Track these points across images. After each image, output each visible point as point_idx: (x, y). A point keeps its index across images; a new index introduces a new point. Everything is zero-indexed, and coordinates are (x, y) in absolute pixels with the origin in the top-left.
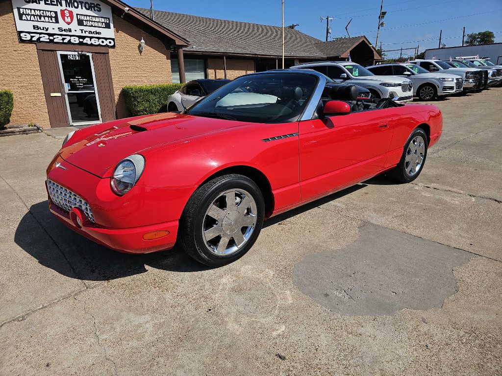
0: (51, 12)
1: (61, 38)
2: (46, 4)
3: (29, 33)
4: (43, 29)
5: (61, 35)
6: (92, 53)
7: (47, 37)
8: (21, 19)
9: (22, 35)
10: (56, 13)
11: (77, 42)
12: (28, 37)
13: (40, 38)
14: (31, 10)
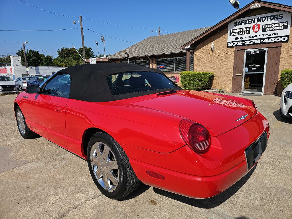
0: (247, 28)
1: (249, 42)
2: (245, 24)
3: (232, 42)
4: (240, 39)
5: (249, 40)
6: (268, 48)
7: (241, 42)
8: (230, 35)
9: (229, 44)
10: (250, 28)
11: (259, 42)
12: (232, 44)
13: (238, 43)
14: (236, 29)
